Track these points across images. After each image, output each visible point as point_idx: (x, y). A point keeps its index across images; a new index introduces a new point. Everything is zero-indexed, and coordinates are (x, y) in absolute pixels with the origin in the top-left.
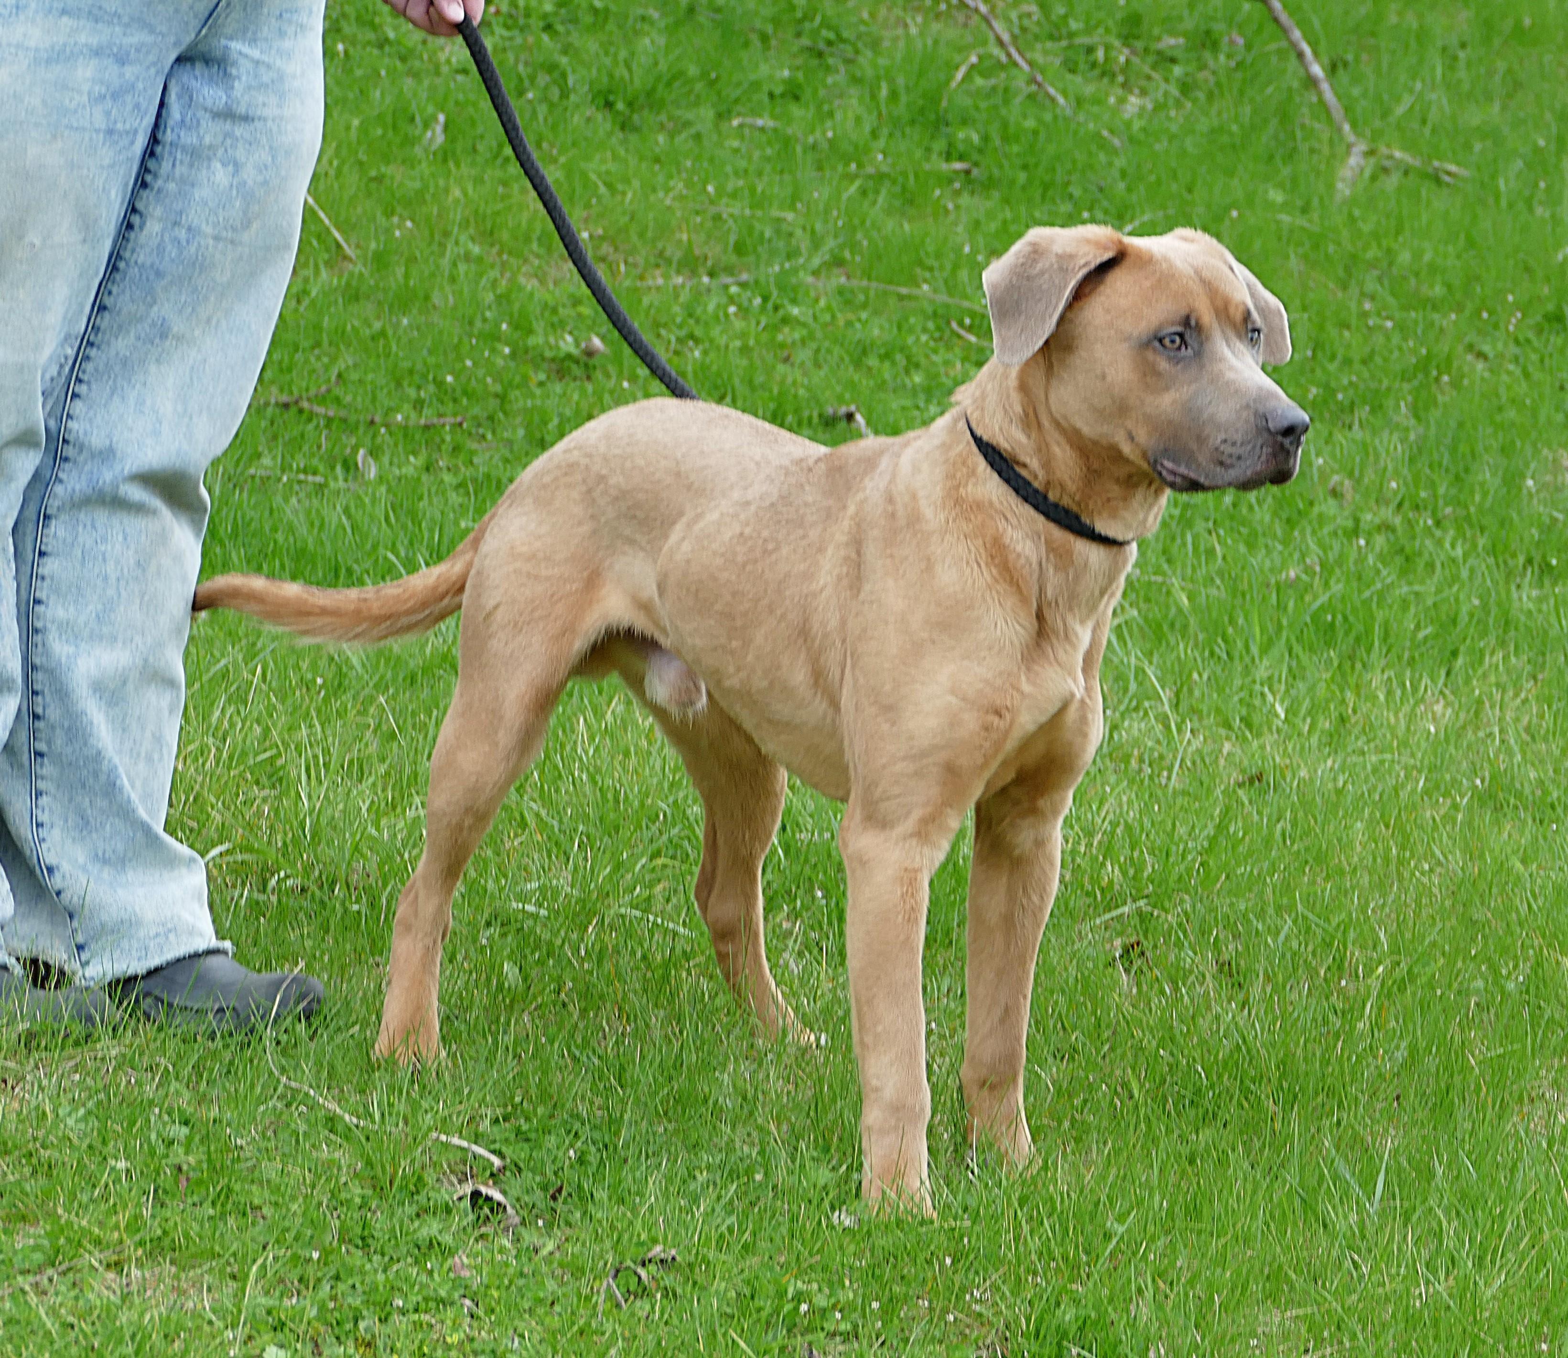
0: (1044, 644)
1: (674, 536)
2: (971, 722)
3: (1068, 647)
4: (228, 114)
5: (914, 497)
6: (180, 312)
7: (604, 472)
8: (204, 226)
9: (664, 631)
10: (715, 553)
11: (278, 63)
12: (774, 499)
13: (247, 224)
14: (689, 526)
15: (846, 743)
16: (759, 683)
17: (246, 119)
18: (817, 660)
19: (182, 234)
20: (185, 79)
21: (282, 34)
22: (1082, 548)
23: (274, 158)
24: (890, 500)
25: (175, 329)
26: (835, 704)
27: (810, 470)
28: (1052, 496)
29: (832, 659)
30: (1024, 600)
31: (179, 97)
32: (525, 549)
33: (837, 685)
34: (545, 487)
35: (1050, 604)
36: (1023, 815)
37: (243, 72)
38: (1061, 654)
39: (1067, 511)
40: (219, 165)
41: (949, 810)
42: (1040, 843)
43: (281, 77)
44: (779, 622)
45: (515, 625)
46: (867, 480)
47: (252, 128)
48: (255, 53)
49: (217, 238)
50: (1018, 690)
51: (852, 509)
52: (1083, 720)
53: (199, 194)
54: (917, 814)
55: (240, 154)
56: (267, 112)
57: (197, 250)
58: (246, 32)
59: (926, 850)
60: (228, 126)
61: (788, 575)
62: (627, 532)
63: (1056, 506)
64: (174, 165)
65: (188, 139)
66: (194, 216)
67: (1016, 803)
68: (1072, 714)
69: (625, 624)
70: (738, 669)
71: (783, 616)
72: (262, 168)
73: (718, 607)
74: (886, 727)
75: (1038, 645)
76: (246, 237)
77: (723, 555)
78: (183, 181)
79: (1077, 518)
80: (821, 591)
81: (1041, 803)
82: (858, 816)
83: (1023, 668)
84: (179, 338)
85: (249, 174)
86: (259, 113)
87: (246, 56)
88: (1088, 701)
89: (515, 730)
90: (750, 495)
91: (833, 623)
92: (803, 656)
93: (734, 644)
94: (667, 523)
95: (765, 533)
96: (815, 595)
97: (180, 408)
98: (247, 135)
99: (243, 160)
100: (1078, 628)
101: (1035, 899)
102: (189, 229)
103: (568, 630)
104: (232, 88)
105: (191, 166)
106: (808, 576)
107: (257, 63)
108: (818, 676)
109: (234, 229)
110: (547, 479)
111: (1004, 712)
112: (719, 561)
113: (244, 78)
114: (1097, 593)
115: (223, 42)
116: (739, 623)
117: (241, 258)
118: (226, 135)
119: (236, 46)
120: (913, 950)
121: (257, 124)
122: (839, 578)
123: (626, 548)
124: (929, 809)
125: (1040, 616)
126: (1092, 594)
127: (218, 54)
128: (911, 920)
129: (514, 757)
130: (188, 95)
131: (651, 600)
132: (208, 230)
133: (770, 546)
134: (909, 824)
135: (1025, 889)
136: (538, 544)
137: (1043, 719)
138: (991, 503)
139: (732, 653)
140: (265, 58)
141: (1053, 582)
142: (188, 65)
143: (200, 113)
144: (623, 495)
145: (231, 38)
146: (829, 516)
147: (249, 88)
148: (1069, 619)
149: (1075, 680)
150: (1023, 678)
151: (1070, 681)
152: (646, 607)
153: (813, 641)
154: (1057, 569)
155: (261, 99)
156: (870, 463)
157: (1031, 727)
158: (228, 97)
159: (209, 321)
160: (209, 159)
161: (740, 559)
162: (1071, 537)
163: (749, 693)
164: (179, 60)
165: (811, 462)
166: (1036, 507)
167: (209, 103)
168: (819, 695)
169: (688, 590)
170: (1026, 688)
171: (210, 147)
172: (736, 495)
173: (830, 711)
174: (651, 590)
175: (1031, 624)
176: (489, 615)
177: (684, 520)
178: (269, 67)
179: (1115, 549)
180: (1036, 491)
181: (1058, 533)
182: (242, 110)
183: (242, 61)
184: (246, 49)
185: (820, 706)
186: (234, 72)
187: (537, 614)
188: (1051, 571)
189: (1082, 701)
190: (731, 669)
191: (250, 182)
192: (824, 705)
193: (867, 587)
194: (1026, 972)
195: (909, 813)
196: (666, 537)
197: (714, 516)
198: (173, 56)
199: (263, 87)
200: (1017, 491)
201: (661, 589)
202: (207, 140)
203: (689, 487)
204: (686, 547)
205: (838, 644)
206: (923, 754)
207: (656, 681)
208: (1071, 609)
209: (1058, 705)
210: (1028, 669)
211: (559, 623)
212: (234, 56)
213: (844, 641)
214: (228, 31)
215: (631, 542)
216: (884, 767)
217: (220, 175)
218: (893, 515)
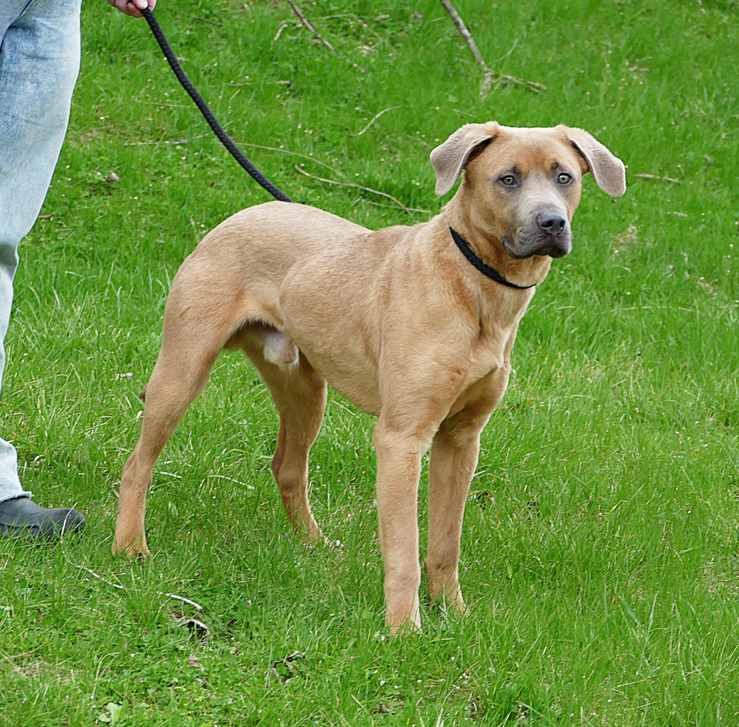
0: (483, 338)
1: (291, 273)
2: (445, 376)
3: (494, 341)
4: (34, 56)
5: (419, 256)
6: (7, 160)
7: (249, 238)
8: (20, 115)
9: (281, 322)
10: (314, 282)
11: (61, 29)
12: (346, 256)
13: (42, 115)
14: (299, 267)
15: (380, 385)
16: (335, 351)
17: (44, 58)
18: (368, 341)
19: (10, 119)
20: (12, 38)
21: (62, 14)
22: (500, 288)
23: (57, 79)
24: (408, 259)
25: (4, 169)
26: (376, 364)
27: (366, 241)
28: (485, 262)
29: (374, 340)
30: (472, 314)
31: (10, 46)
32: (204, 278)
33: (377, 354)
34: (214, 245)
35: (485, 319)
36: (464, 426)
37: (43, 33)
38: (491, 345)
39: (492, 270)
40: (29, 83)
41: (432, 422)
42: (471, 440)
43: (62, 37)
44: (348, 320)
45: (198, 319)
46: (396, 247)
47: (46, 64)
48: (49, 24)
49: (27, 121)
50: (468, 361)
51: (387, 261)
52: (502, 378)
53: (19, 98)
54: (416, 423)
55: (40, 77)
56: (54, 55)
57: (17, 127)
58: (46, 14)
59: (420, 443)
60: (34, 62)
61: (353, 296)
62: (262, 270)
63: (486, 266)
64: (6, 83)
65: (14, 69)
66: (16, 110)
67: (462, 420)
68: (496, 375)
69: (257, 319)
70: (324, 344)
71: (351, 316)
72: (51, 85)
73: (314, 310)
74: (400, 377)
75: (480, 338)
76: (41, 121)
77: (318, 283)
78: (11, 91)
79: (497, 273)
80: (370, 304)
81: (474, 420)
82: (384, 425)
83: (472, 350)
84: (6, 174)
85: (45, 88)
86: (50, 56)
87: (45, 25)
88: (505, 368)
89: (196, 373)
90: (333, 253)
91: (376, 321)
92: (360, 339)
93: (323, 330)
94: (286, 267)
95: (341, 273)
96: (367, 306)
97: (6, 210)
98: (44, 67)
99: (42, 80)
100: (501, 331)
101: (467, 469)
102: (13, 117)
103: (226, 322)
104: (37, 42)
105: (15, 83)
106: (363, 296)
107: (50, 29)
108: (368, 349)
109: (36, 117)
110: (216, 242)
111: (461, 371)
112: (316, 286)
113: (43, 37)
114: (511, 312)
115: (34, 18)
116: (326, 319)
117: (39, 132)
118: (33, 67)
119: (39, 20)
120: (413, 495)
121: (49, 61)
122: (379, 298)
123: (260, 278)
124: (422, 421)
125: (481, 324)
126: (508, 313)
127: (30, 24)
128: (412, 480)
129: (194, 387)
130: (14, 46)
131: (275, 306)
132: (23, 117)
133: (344, 280)
134: (411, 429)
135: (462, 464)
136: (211, 276)
137: (481, 377)
138: (456, 263)
139: (321, 335)
140: (53, 26)
141: (486, 307)
142: (14, 30)
143: (21, 56)
144: (261, 250)
145: (37, 16)
146: (376, 265)
147: (46, 42)
148: (496, 326)
149: (498, 358)
150: (471, 355)
151: (495, 358)
152: (271, 310)
153: (366, 330)
154: (488, 300)
155: (52, 48)
156: (397, 237)
157: (474, 380)
158: (35, 47)
159: (21, 164)
160: (24, 79)
161: (328, 285)
162: (495, 283)
163: (329, 357)
164: (10, 27)
165: (366, 236)
166: (477, 266)
167: (25, 50)
168: (368, 360)
169: (298, 301)
170: (473, 360)
171: (25, 73)
172: (325, 252)
173: (374, 367)
174: (275, 301)
175: (477, 328)
176: (184, 313)
177: (296, 264)
178: (56, 31)
179: (520, 291)
180: (477, 258)
181: (487, 280)
182: (41, 54)
183: (43, 28)
184: (45, 22)
185: (369, 364)
186: (38, 34)
187: (210, 313)
188: (485, 301)
189: (502, 369)
190: (320, 343)
191: (45, 92)
192: (371, 364)
193: (393, 303)
194: (461, 507)
195: (411, 423)
196: (285, 273)
197: (314, 263)
198: (8, 25)
199: (53, 41)
200: (467, 257)
201: (282, 300)
202: (24, 70)
203: (299, 248)
204: (297, 278)
205: (378, 333)
206: (419, 392)
207: (271, 351)
208: (496, 321)
209: (489, 370)
210: (474, 350)
211: (221, 318)
212: (39, 26)
213: (381, 331)
214: (36, 12)
215: (264, 275)
216: (398, 398)
217: (30, 88)
218: (409, 266)
